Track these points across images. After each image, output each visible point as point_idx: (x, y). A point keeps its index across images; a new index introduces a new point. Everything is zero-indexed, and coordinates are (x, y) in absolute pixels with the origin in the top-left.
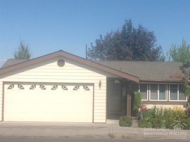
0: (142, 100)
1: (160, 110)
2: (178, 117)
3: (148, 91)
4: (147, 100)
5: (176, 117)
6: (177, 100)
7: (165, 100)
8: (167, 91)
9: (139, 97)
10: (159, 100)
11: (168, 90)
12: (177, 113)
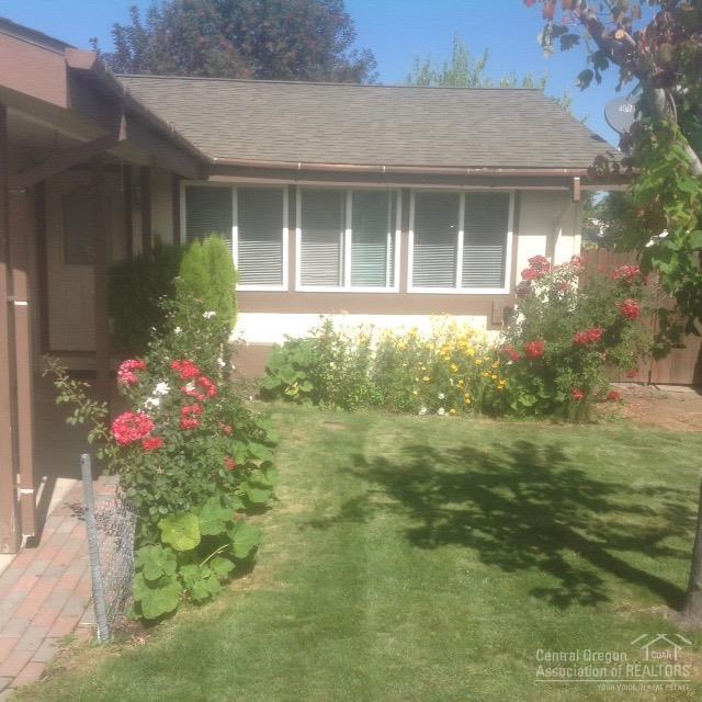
0: (239, 288)
1: (354, 349)
2: (458, 392)
3: (286, 231)
4: (284, 287)
5: (445, 391)
6: (454, 286)
7: (387, 289)
8: (398, 233)
9: (212, 272)
10: (354, 283)
11: (405, 230)
12: (454, 367)
